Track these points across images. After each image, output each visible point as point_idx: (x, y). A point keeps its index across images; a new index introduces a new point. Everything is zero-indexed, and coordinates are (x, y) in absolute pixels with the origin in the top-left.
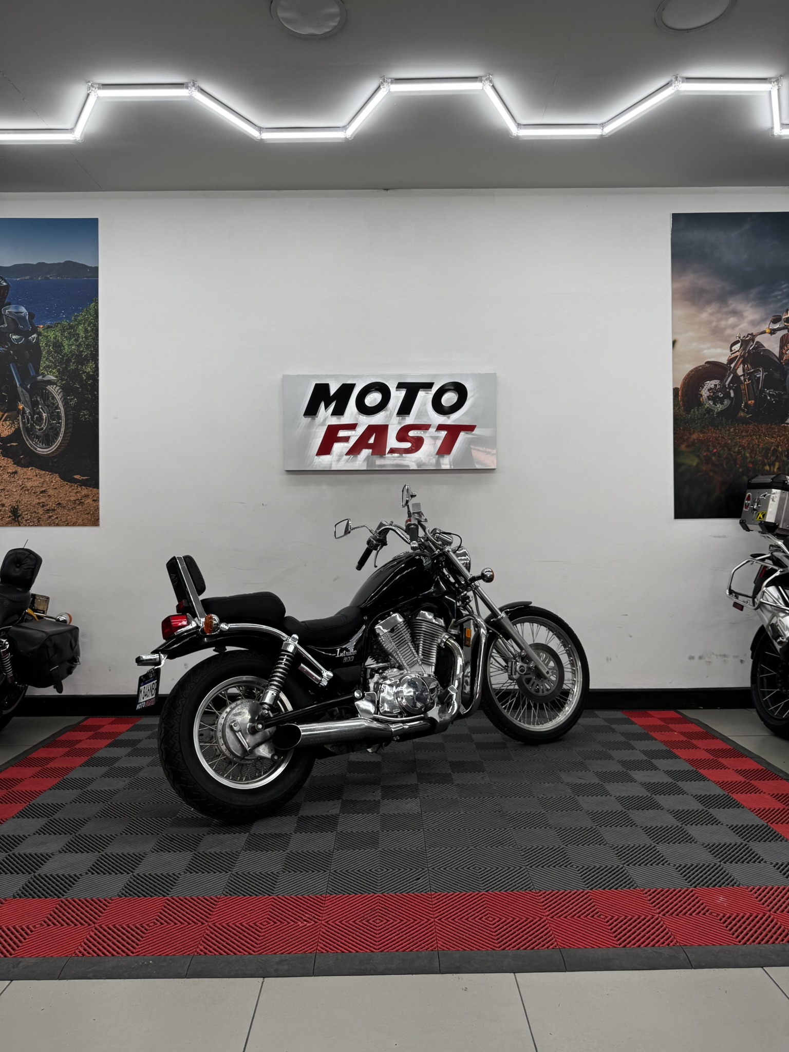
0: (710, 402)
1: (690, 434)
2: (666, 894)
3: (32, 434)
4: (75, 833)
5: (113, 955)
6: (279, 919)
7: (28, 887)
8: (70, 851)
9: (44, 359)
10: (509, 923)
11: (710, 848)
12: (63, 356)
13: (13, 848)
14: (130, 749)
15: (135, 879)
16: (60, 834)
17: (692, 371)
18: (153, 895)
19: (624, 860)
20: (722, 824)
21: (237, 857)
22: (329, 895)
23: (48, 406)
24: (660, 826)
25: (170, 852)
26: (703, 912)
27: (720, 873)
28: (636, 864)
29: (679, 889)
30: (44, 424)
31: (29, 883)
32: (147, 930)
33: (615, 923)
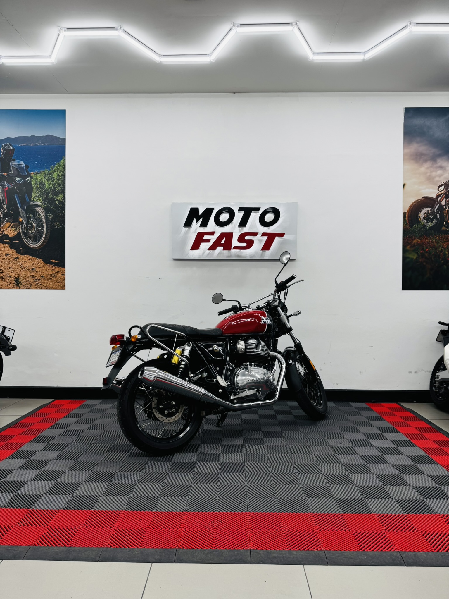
0: (425, 221)
1: (413, 240)
2: (390, 518)
3: (27, 236)
4: (41, 469)
5: (56, 546)
6: (156, 526)
7: (11, 501)
8: (37, 480)
9: (34, 192)
10: (294, 533)
11: (417, 489)
12: (45, 191)
13: (5, 477)
14: (77, 419)
15: (74, 498)
16: (33, 469)
17: (414, 202)
18: (83, 508)
19: (365, 495)
20: (425, 474)
21: (134, 486)
22: (187, 512)
23: (36, 220)
24: (387, 475)
25: (95, 482)
26: (412, 530)
27: (424, 505)
28: (372, 497)
29: (398, 515)
30: (34, 230)
31: (12, 499)
32: (78, 530)
33: (359, 535)
